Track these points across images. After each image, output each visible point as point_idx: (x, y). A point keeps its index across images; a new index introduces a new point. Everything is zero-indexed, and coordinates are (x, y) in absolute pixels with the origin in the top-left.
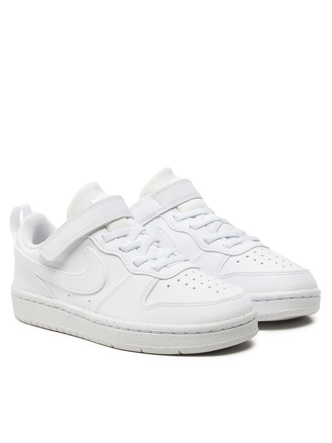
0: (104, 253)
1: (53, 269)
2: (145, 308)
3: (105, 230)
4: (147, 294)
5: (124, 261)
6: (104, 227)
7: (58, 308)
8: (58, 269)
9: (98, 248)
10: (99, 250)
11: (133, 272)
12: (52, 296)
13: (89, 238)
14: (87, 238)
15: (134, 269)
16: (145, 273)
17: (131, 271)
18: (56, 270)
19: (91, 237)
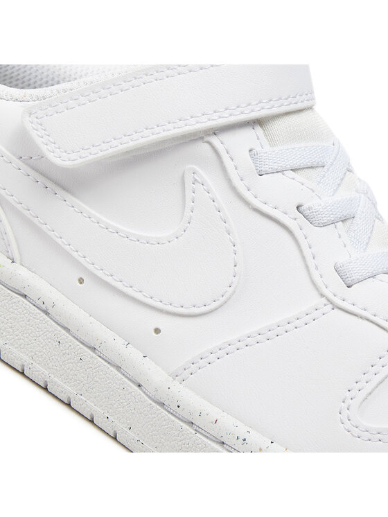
0: (247, 203)
1: (49, 184)
2: (356, 432)
3: (259, 130)
4: (369, 388)
5: (307, 252)
6: (259, 122)
7: (25, 296)
8: (64, 189)
9: (229, 181)
10: (234, 189)
11: (331, 296)
12: (17, 257)
13: (209, 142)
14: (202, 138)
15: (334, 286)
16: (372, 318)
17: (326, 292)
18: (61, 193)
19: (215, 140)
